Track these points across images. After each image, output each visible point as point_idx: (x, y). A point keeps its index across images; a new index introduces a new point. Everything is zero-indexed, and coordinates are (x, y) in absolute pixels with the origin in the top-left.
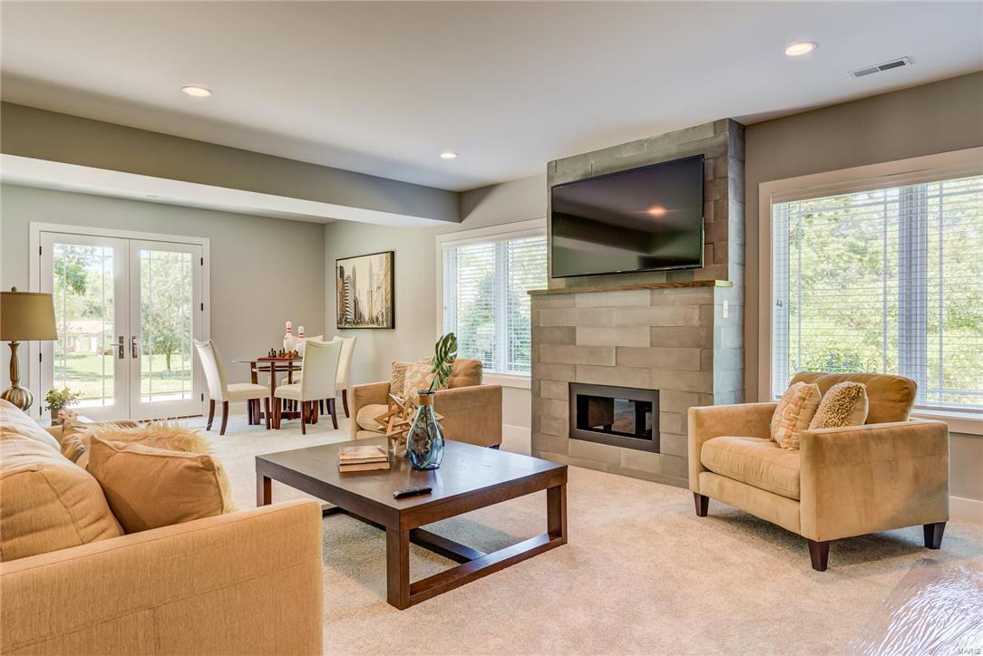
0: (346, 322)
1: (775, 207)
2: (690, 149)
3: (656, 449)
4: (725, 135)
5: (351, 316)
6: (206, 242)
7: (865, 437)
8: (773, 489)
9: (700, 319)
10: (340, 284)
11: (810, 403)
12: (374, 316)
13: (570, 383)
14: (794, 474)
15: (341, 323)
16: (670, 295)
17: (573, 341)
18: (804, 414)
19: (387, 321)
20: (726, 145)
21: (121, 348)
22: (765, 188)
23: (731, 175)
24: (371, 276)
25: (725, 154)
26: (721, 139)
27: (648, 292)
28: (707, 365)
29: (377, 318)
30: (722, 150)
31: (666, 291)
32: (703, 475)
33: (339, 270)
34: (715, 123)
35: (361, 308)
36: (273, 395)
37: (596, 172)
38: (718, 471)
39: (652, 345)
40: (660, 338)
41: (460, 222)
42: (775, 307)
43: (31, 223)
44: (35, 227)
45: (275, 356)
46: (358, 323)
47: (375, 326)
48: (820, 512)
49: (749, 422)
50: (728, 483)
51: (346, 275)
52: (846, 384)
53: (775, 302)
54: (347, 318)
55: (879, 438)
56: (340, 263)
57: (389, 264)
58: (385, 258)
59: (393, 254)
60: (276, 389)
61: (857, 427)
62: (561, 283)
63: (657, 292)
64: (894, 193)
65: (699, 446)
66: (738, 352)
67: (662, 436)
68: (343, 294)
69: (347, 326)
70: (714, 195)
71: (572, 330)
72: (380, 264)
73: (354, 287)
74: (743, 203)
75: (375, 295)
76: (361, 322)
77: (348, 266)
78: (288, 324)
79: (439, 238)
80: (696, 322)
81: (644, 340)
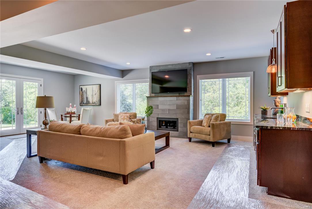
0: (83, 103)
1: (200, 80)
2: (184, 67)
3: (178, 131)
4: (191, 65)
5: (85, 101)
6: (42, 79)
7: (220, 124)
8: (205, 134)
9: (187, 103)
10: (81, 92)
11: (210, 119)
12: (94, 101)
13: (157, 118)
14: (209, 131)
15: (81, 104)
16: (181, 98)
17: (158, 108)
18: (209, 120)
19: (98, 104)
20: (191, 67)
21: (18, 111)
22: (198, 76)
23: (192, 74)
24: (93, 91)
25: (191, 69)
26: (190, 66)
27: (176, 97)
28: (188, 113)
29: (95, 103)
30: (191, 68)
31: (180, 97)
32: (191, 134)
33: (80, 89)
34: (189, 63)
35: (89, 100)
37: (162, 70)
38: (194, 132)
39: (177, 109)
40: (178, 107)
41: (123, 78)
42: (200, 101)
47: (94, 104)
48: (214, 137)
49: (198, 123)
50: (196, 134)
51: (83, 90)
52: (215, 115)
53: (200, 100)
55: (222, 124)
56: (81, 87)
57: (99, 88)
58: (98, 86)
59: (100, 85)
61: (218, 122)
62: (153, 95)
63: (178, 97)
64: (221, 79)
65: (190, 128)
66: (193, 110)
67: (179, 128)
68: (82, 96)
69: (83, 105)
70: (189, 77)
71: (158, 106)
72: (96, 88)
73: (86, 94)
74: (194, 79)
75: (94, 96)
76: (89, 104)
77: (84, 88)
78: (71, 104)
79: (116, 82)
80: (186, 104)
81: (175, 108)
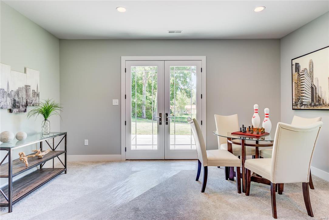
0: (302, 104)
5: (307, 99)
6: (204, 58)
15: (297, 105)
21: (160, 119)
33: (294, 67)
36: (243, 164)
43: (122, 57)
44: (124, 58)
45: (246, 132)
46: (315, 105)
51: (301, 69)
54: (302, 102)
56: (294, 62)
60: (246, 161)
68: (299, 85)
69: (303, 107)
73: (312, 77)
76: (320, 105)
77: (304, 63)
78: (256, 106)
